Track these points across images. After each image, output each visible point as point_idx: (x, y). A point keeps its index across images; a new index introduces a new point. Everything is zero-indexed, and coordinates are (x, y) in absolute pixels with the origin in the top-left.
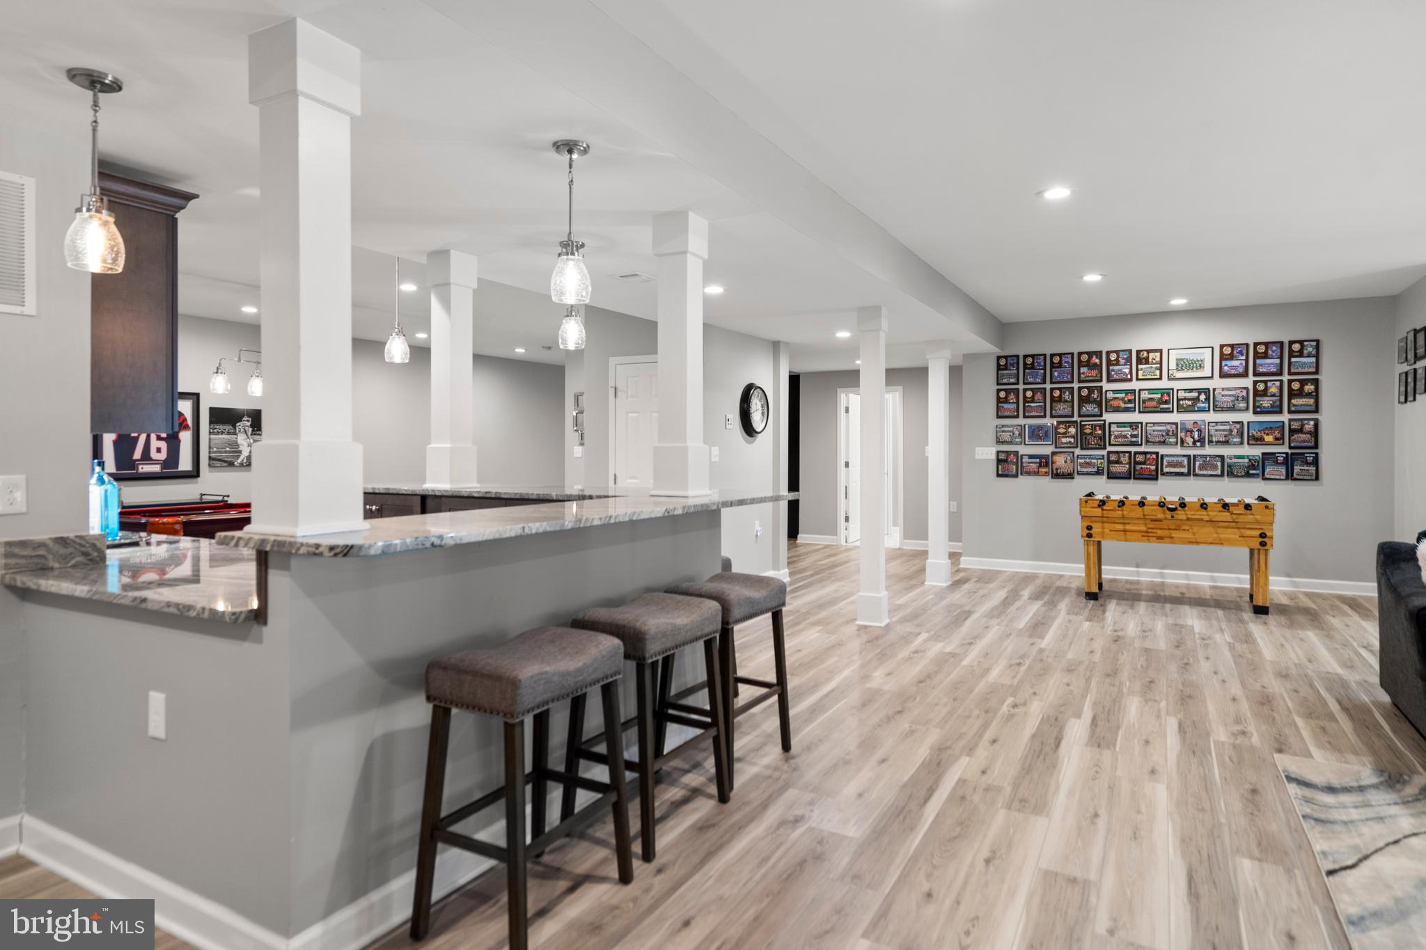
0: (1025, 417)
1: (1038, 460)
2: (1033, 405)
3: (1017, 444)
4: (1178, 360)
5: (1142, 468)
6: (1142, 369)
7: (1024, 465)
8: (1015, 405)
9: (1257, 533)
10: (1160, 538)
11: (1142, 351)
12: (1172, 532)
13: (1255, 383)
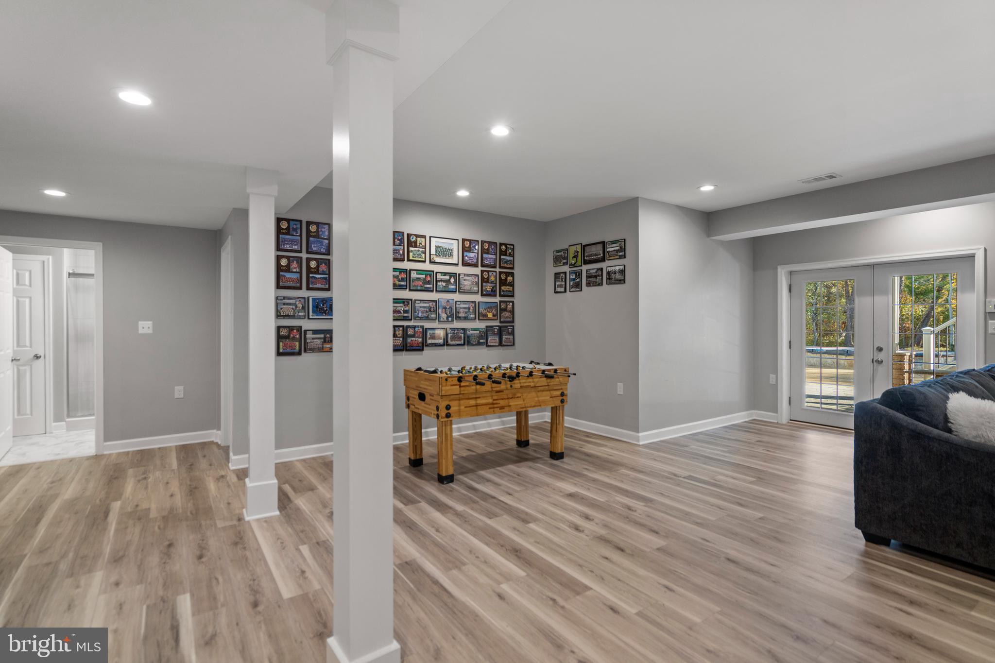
0: (308, 288)
1: (322, 336)
2: (317, 276)
3: (300, 318)
4: (437, 247)
5: (412, 340)
6: (412, 251)
7: (308, 341)
8: (298, 275)
9: (559, 393)
10: (502, 408)
11: (412, 235)
12: (510, 400)
13: (482, 272)
